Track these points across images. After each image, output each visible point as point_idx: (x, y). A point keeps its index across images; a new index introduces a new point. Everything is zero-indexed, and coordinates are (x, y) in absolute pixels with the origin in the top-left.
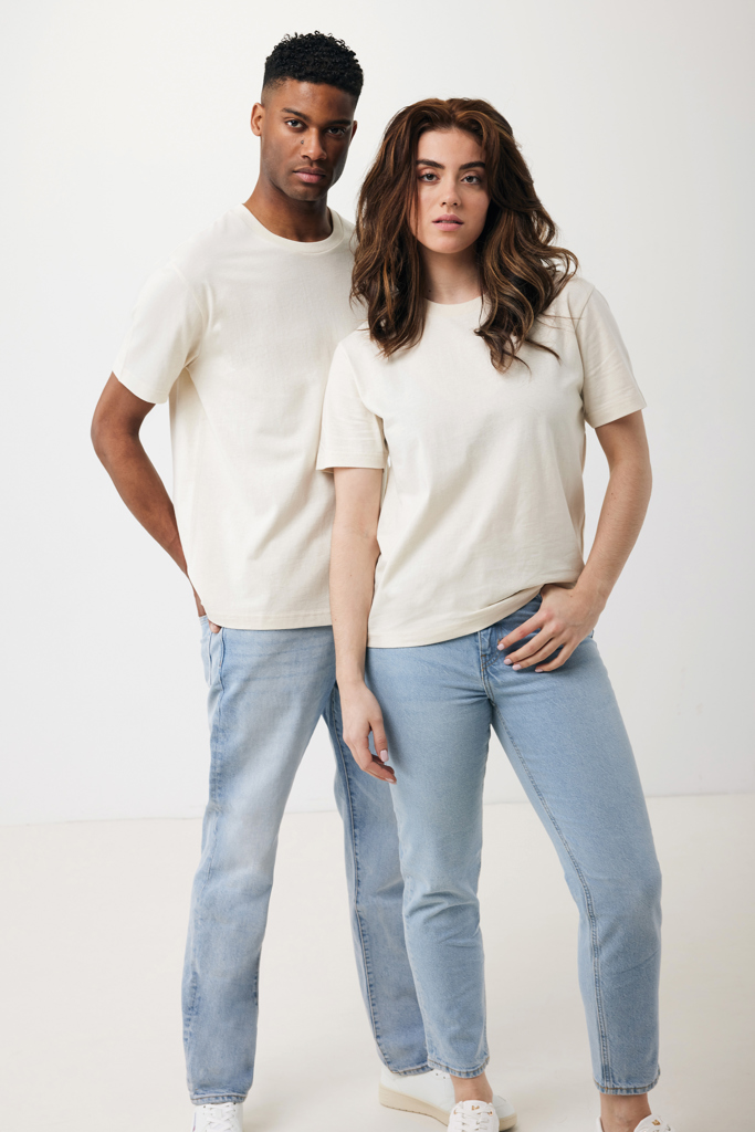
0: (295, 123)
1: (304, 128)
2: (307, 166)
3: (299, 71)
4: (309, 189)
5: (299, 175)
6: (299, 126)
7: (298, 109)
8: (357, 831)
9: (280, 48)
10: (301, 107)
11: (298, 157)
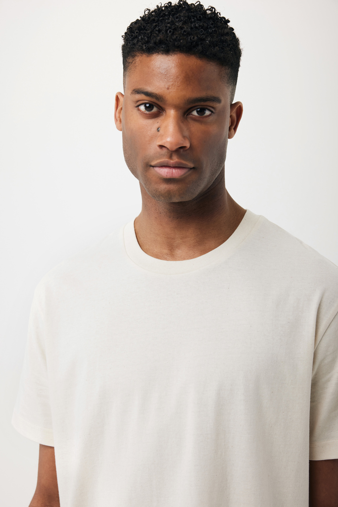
0: (148, 107)
1: (160, 112)
2: (165, 158)
4: (172, 187)
5: (157, 169)
6: (155, 110)
7: (150, 89)
9: (131, 29)
10: (157, 86)
11: (153, 149)
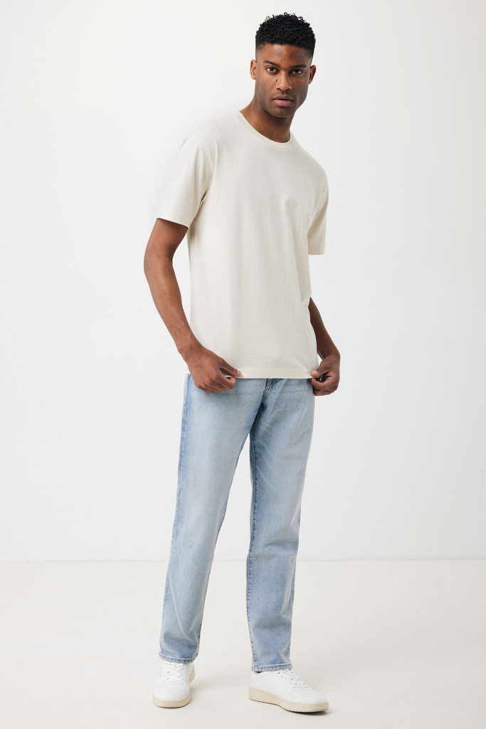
0: (272, 69)
1: (278, 72)
2: (280, 95)
3: (272, 38)
4: (283, 110)
5: (276, 101)
6: (275, 71)
7: (272, 61)
8: (256, 504)
9: (263, 25)
10: (276, 59)
11: (274, 90)
